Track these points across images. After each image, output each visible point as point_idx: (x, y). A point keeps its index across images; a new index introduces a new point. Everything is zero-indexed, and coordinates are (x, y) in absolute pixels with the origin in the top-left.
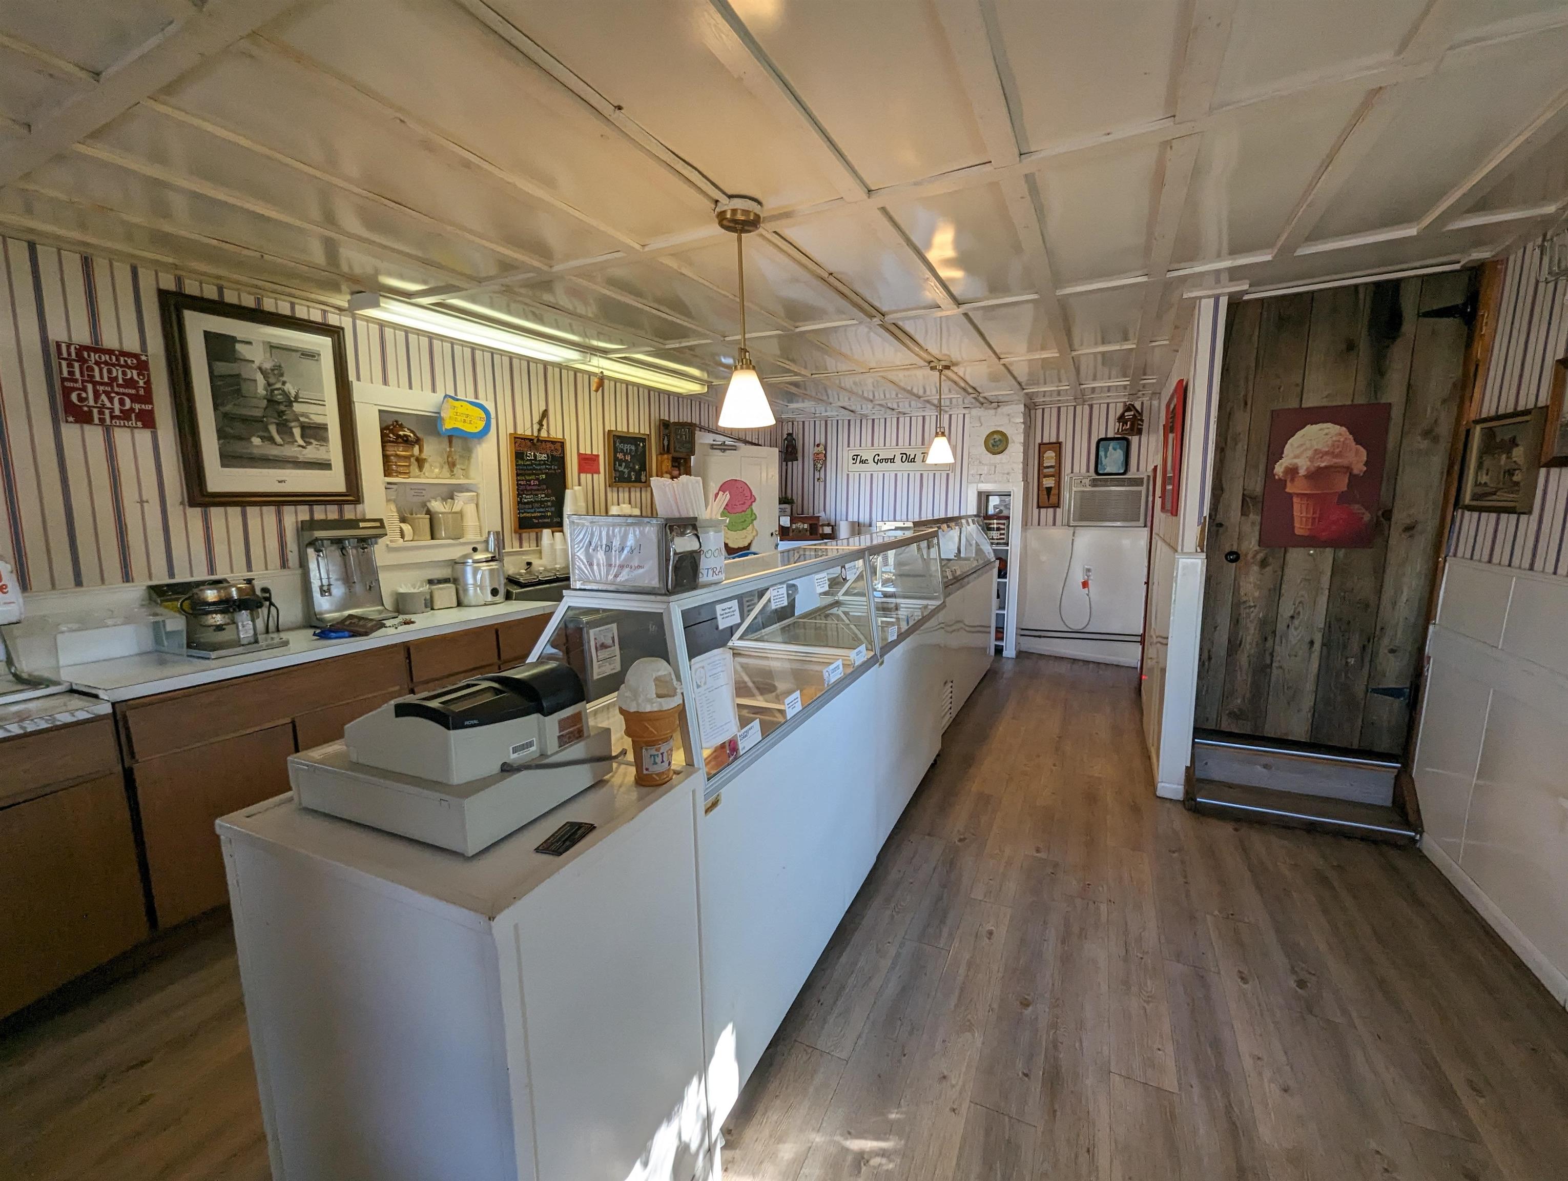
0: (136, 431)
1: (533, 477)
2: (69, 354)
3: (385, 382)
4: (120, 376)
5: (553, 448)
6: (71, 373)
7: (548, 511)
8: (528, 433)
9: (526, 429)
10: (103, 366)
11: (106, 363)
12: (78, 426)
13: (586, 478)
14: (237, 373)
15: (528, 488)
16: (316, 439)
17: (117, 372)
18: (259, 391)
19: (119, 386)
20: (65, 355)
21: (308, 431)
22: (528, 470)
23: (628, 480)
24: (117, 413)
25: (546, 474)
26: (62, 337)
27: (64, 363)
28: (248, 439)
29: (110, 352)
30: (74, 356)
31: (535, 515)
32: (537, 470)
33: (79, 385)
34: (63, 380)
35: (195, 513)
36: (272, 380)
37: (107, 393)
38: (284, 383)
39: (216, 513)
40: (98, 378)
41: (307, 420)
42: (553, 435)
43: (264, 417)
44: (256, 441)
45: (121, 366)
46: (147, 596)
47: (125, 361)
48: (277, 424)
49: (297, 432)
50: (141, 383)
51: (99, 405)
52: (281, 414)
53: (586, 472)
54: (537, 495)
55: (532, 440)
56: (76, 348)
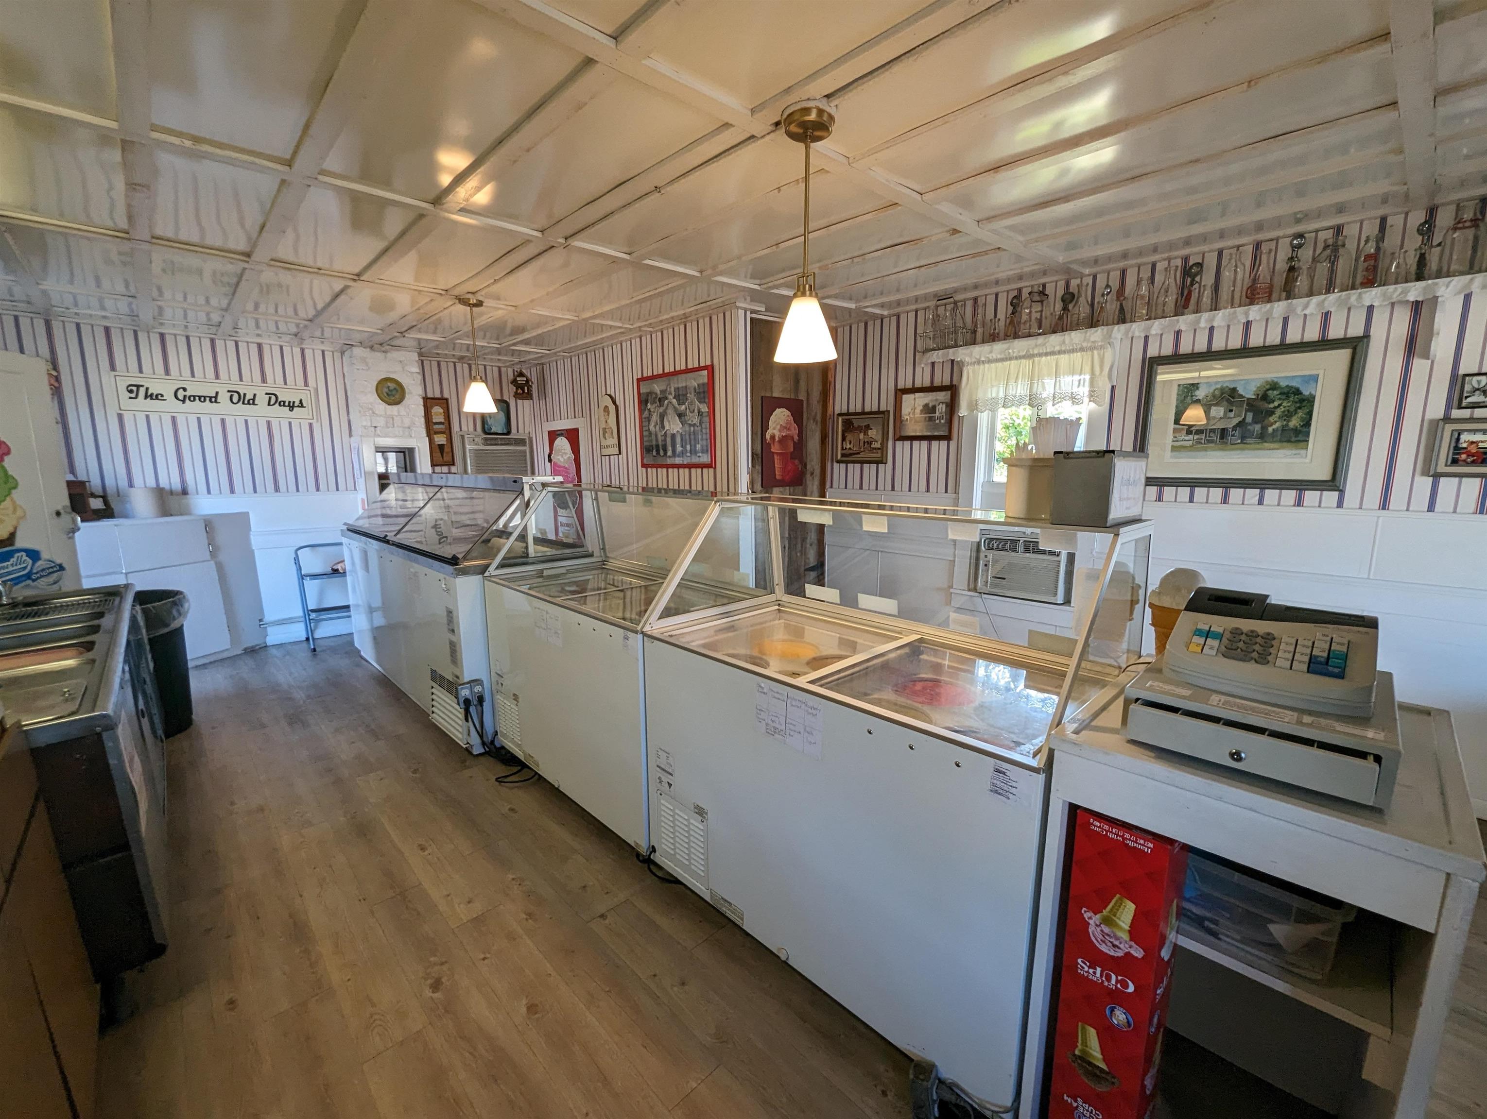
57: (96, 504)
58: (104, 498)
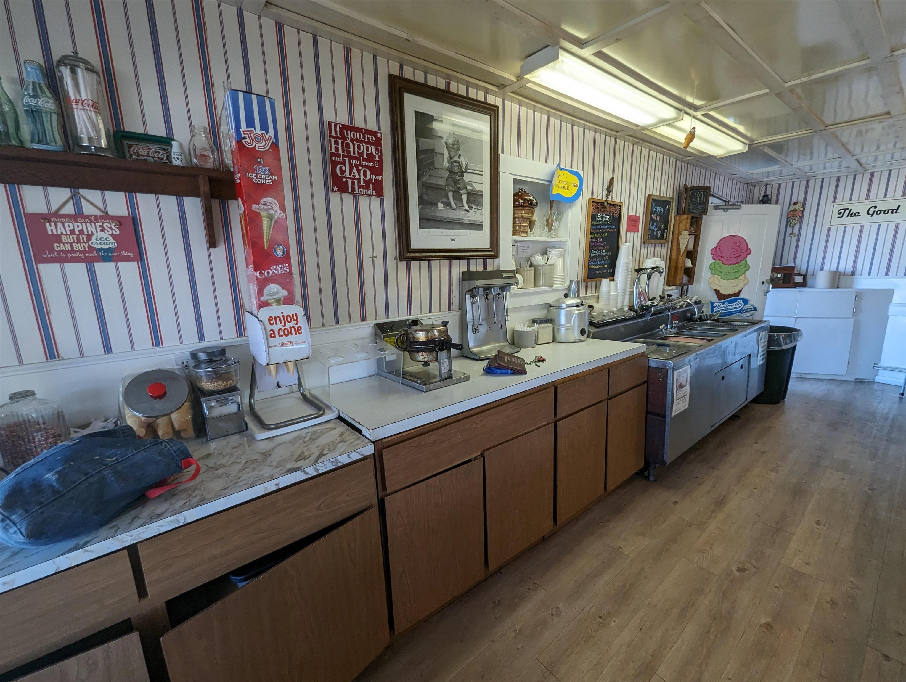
0: (372, 198)
1: (599, 235)
2: (336, 131)
3: (518, 155)
4: (365, 151)
5: (614, 211)
6: (337, 149)
7: (605, 264)
8: (600, 198)
9: (599, 195)
10: (355, 142)
11: (357, 140)
12: (338, 194)
13: (630, 235)
14: (432, 148)
15: (596, 244)
16: (476, 205)
17: (363, 148)
18: (444, 163)
19: (364, 160)
20: (333, 134)
21: (472, 198)
22: (597, 229)
23: (656, 238)
24: (362, 183)
25: (608, 232)
26: (332, 119)
27: (333, 140)
28: (436, 204)
29: (359, 130)
30: (338, 135)
31: (598, 267)
32: (601, 229)
33: (341, 160)
34: (332, 155)
35: (403, 265)
36: (452, 154)
37: (357, 166)
38: (459, 158)
39: (414, 264)
40: (352, 154)
41: (471, 188)
42: (614, 199)
43: (446, 186)
44: (441, 206)
45: (366, 143)
46: (374, 331)
47: (368, 138)
48: (454, 192)
49: (464, 197)
50: (377, 158)
51: (351, 177)
52: (456, 182)
53: (631, 231)
54: (600, 250)
55: (603, 203)
56: (340, 128)
57: (798, 279)
58: (805, 276)
